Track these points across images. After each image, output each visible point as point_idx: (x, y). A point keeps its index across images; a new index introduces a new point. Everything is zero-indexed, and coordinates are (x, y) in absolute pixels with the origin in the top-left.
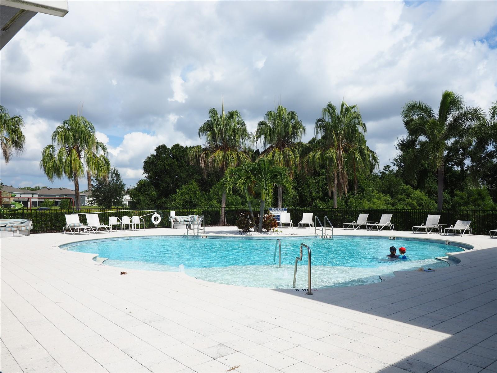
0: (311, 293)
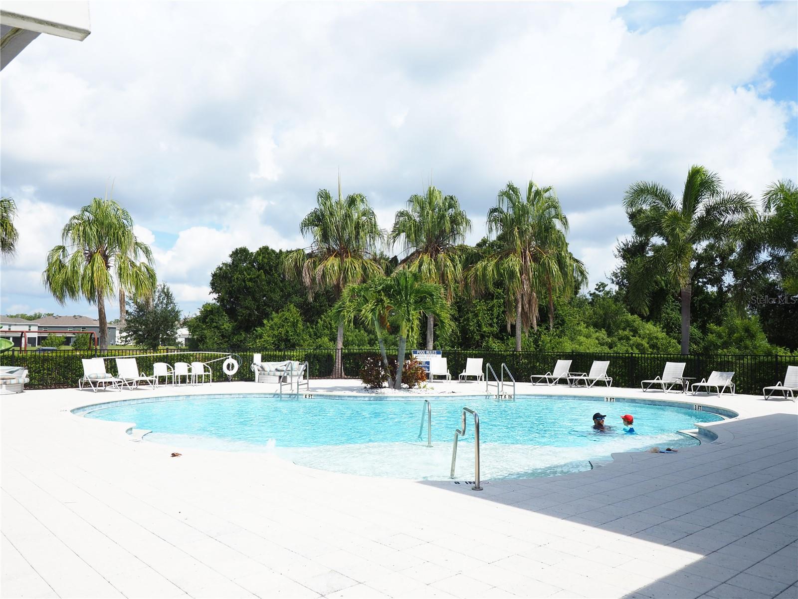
0: (479, 488)
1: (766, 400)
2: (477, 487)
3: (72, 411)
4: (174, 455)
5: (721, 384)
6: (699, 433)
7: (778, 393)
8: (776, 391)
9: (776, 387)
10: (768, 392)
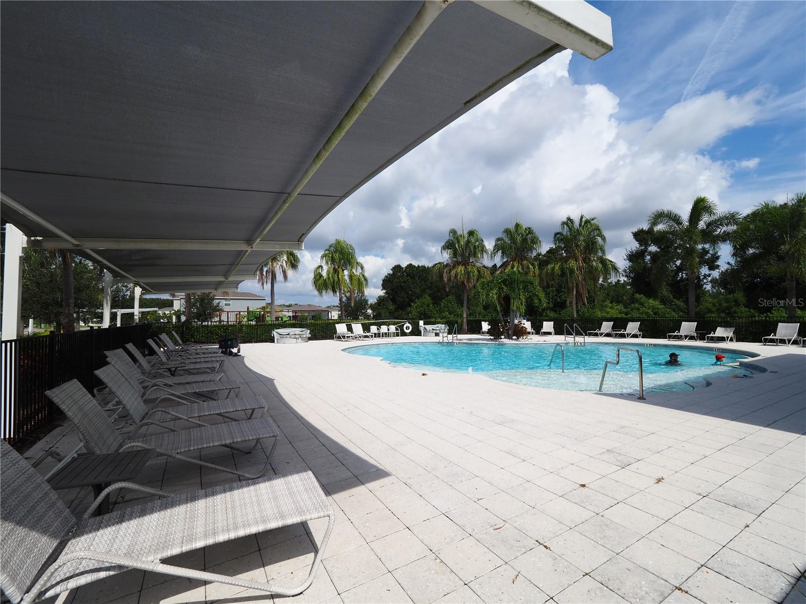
0: (643, 398)
1: (764, 345)
2: (641, 397)
3: (343, 350)
4: (423, 375)
5: (728, 335)
6: (739, 365)
7: (772, 341)
8: (771, 339)
9: (771, 337)
10: (766, 341)
